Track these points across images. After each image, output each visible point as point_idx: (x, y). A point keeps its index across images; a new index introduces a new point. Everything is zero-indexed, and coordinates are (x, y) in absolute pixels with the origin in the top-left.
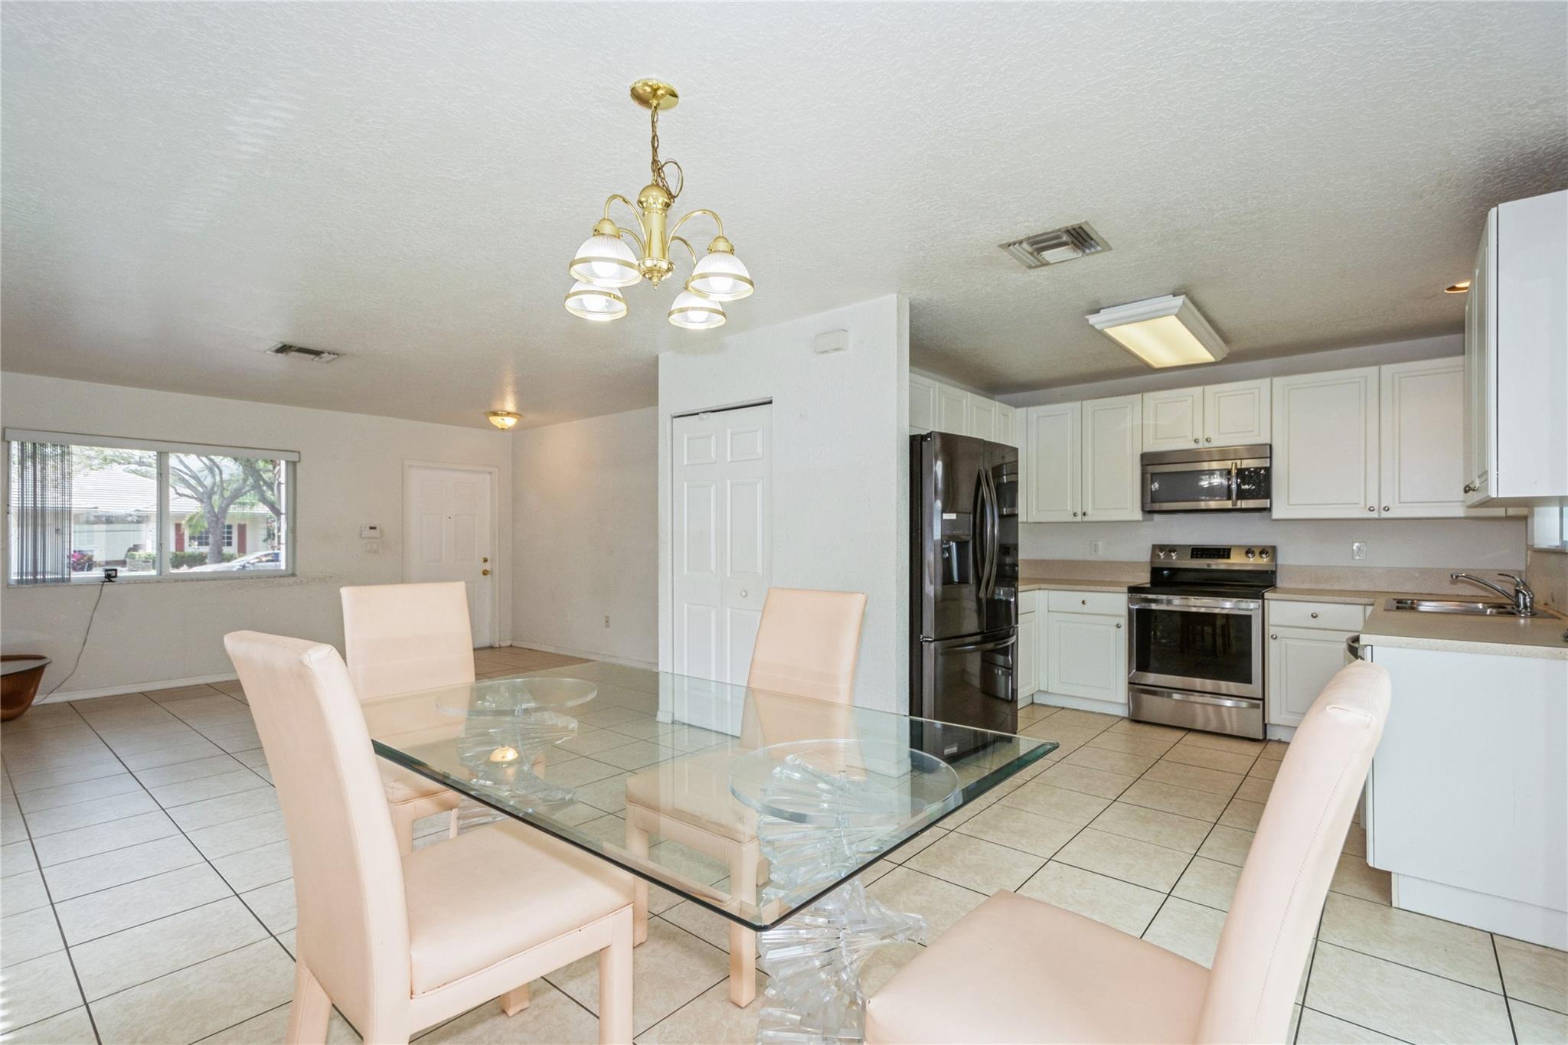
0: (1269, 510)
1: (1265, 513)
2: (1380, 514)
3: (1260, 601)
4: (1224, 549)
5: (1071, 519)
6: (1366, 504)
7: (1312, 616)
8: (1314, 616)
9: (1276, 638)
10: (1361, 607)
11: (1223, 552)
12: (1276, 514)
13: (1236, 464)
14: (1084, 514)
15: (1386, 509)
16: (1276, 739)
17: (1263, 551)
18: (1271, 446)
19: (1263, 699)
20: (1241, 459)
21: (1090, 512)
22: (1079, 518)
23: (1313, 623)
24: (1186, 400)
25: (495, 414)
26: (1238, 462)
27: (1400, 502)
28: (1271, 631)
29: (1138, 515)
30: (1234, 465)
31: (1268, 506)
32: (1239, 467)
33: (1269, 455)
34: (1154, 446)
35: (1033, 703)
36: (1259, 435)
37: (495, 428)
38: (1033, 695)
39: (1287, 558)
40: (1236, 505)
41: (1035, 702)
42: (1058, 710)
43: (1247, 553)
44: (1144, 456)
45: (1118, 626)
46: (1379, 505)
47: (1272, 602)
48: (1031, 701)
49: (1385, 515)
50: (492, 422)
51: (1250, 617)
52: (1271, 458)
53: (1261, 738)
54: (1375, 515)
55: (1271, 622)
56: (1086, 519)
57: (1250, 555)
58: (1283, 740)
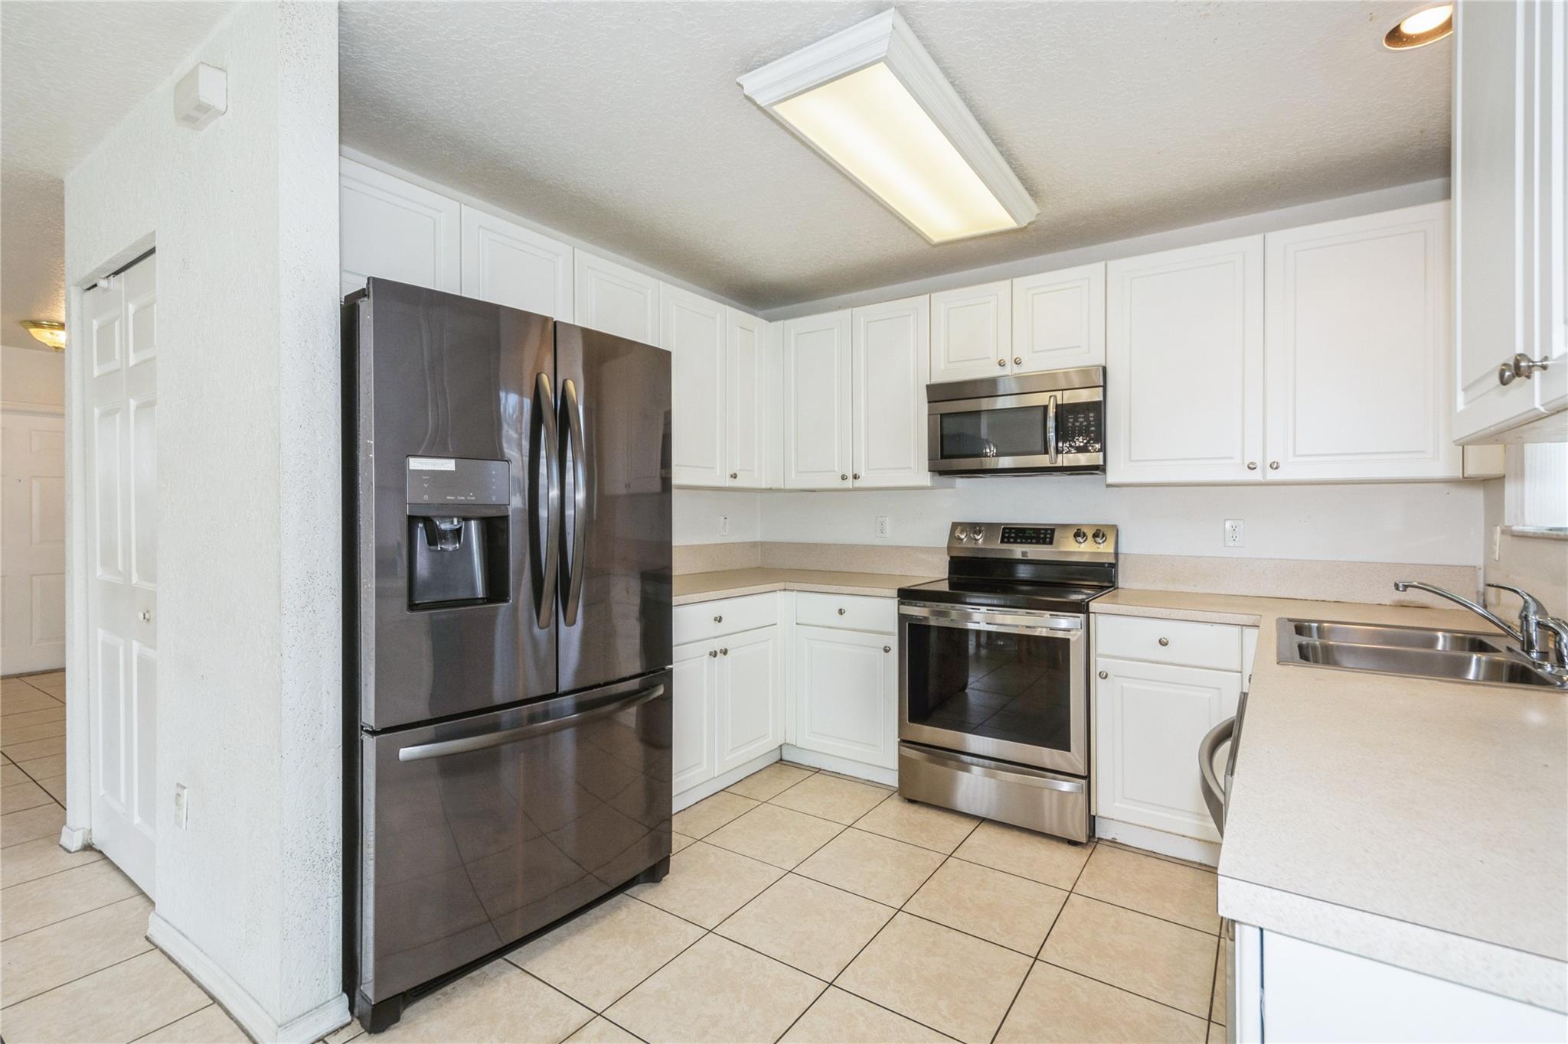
0: (1101, 469)
1: (1097, 478)
2: (1264, 476)
3: (1082, 616)
4: (1046, 530)
5: (838, 484)
6: (1243, 460)
7: (1160, 642)
8: (1163, 643)
9: (1106, 677)
10: (1237, 629)
11: (1042, 535)
12: (1112, 477)
13: (1055, 397)
14: (855, 477)
15: (1275, 466)
16: (1110, 838)
17: (1099, 534)
18: (1104, 369)
19: (1087, 777)
20: (1063, 390)
21: (862, 474)
22: (849, 483)
23: (1162, 653)
24: (989, 302)
25: (37, 324)
26: (1058, 394)
27: (1295, 455)
28: (1099, 664)
29: (925, 478)
30: (1052, 399)
31: (1101, 463)
32: (1059, 402)
33: (1102, 384)
34: (948, 373)
35: (781, 760)
36: (1089, 353)
37: (41, 346)
38: (781, 746)
39: (1133, 544)
40: (1056, 462)
41: (784, 758)
42: (810, 773)
43: (1077, 535)
44: (932, 389)
45: (887, 650)
46: (1264, 460)
47: (1100, 618)
48: (779, 758)
49: (1272, 476)
50: (35, 336)
51: (1067, 641)
52: (1105, 387)
53: (1085, 842)
54: (1256, 476)
55: (1100, 650)
56: (858, 484)
57: (1080, 539)
58: (1118, 841)
